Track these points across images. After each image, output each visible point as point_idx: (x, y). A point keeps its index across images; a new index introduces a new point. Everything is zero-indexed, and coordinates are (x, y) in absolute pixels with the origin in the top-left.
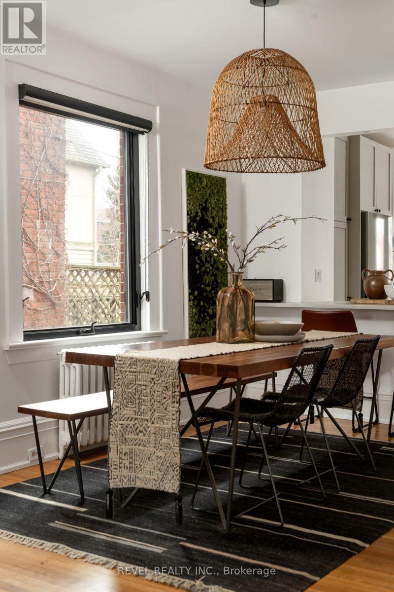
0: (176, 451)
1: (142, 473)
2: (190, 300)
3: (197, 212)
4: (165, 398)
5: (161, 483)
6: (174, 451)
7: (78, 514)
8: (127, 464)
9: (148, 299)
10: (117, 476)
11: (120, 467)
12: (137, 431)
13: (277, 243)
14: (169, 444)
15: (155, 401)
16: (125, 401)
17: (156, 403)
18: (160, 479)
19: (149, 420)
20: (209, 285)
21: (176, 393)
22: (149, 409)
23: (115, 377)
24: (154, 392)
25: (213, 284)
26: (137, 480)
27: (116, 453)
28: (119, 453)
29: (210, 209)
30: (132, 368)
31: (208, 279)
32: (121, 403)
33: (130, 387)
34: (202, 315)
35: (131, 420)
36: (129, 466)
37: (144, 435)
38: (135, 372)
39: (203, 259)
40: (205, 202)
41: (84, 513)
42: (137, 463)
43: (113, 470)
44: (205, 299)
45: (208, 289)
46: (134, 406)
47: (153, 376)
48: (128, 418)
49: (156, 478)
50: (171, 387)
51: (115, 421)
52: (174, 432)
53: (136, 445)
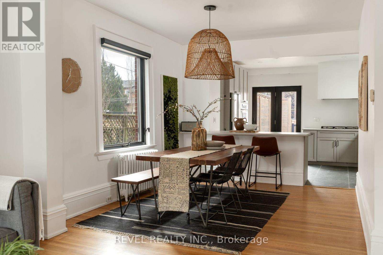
0: (187, 195)
1: (172, 205)
2: (164, 131)
3: (167, 93)
4: (183, 174)
5: (181, 208)
6: (186, 195)
7: (142, 223)
8: (166, 201)
9: (149, 131)
10: (162, 206)
11: (163, 203)
12: (170, 188)
13: (215, 109)
14: (185, 193)
15: (178, 175)
16: (165, 176)
17: (179, 176)
18: (180, 207)
19: (176, 183)
20: (171, 125)
21: (188, 172)
22: (176, 179)
23: (160, 166)
24: (178, 172)
25: (173, 124)
26: (170, 208)
27: (161, 197)
28: (162, 197)
29: (172, 92)
30: (168, 162)
31: (171, 122)
32: (163, 177)
33: (167, 170)
34: (169, 138)
35: (167, 184)
36: (166, 202)
37: (173, 189)
38: (169, 164)
39: (169, 113)
40: (170, 89)
41: (143, 222)
42: (170, 201)
43: (160, 204)
44: (170, 131)
45: (171, 126)
46: (169, 178)
47: (178, 165)
48: (166, 183)
49: (178, 206)
50: (186, 170)
51: (161, 184)
52: (186, 188)
53: (169, 193)
